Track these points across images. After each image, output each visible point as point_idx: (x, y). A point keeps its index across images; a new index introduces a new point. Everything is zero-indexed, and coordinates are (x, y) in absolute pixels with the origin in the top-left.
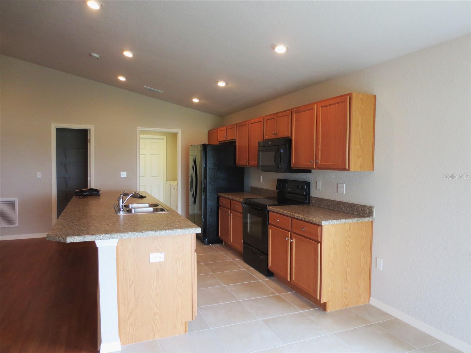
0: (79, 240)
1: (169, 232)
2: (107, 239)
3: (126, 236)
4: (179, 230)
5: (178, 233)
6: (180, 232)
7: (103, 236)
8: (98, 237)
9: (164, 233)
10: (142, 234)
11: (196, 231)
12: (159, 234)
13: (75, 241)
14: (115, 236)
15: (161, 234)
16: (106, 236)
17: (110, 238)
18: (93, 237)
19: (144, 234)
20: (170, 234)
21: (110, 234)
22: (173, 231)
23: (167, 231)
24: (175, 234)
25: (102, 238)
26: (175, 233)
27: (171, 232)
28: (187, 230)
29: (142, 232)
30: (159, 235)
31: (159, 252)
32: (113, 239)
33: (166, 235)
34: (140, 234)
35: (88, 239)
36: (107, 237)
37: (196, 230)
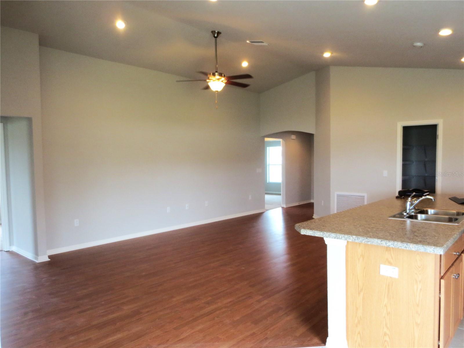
0: (310, 234)
1: (398, 244)
2: (333, 238)
3: (350, 239)
4: (411, 245)
5: (410, 248)
6: (411, 247)
7: (329, 234)
8: (325, 235)
9: (391, 244)
10: (366, 240)
11: (436, 252)
12: (386, 244)
13: (307, 234)
14: (340, 237)
15: (388, 245)
16: (332, 234)
17: (335, 237)
18: (321, 234)
19: (368, 241)
20: (399, 247)
21: (335, 234)
22: (404, 245)
23: (396, 243)
24: (405, 249)
25: (329, 236)
26: (406, 247)
27: (400, 245)
28: (422, 248)
29: (367, 238)
30: (386, 246)
31: (391, 265)
32: (337, 239)
33: (394, 247)
34: (364, 240)
35: (317, 235)
36: (332, 236)
37: (435, 250)
